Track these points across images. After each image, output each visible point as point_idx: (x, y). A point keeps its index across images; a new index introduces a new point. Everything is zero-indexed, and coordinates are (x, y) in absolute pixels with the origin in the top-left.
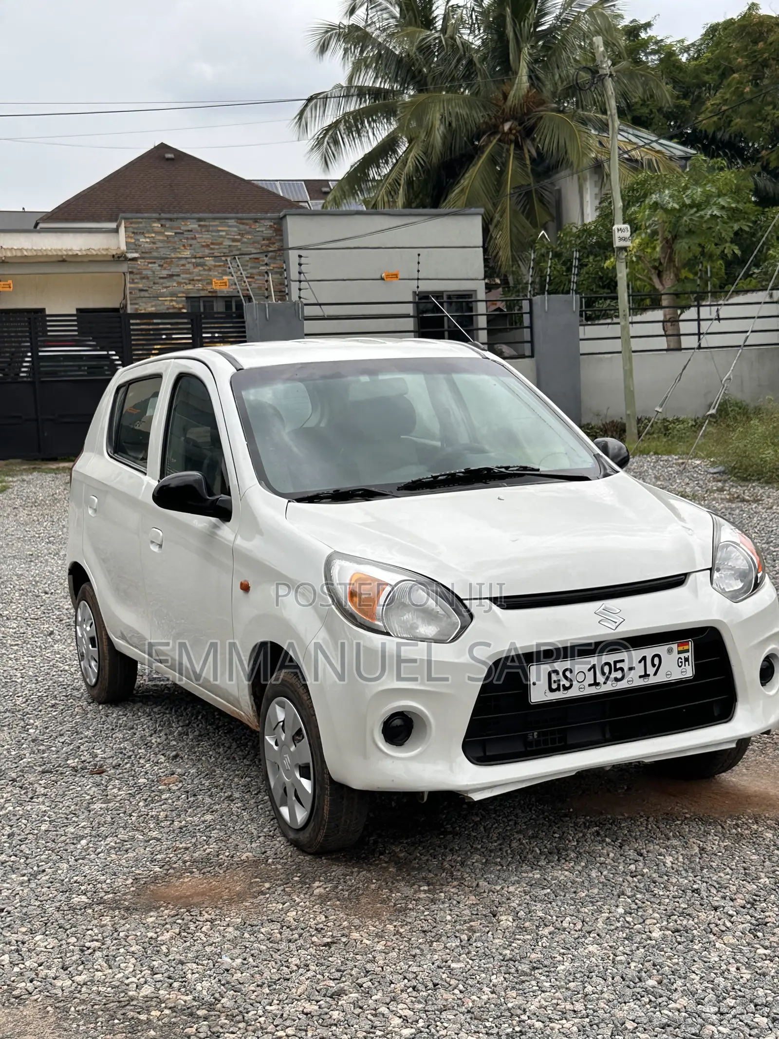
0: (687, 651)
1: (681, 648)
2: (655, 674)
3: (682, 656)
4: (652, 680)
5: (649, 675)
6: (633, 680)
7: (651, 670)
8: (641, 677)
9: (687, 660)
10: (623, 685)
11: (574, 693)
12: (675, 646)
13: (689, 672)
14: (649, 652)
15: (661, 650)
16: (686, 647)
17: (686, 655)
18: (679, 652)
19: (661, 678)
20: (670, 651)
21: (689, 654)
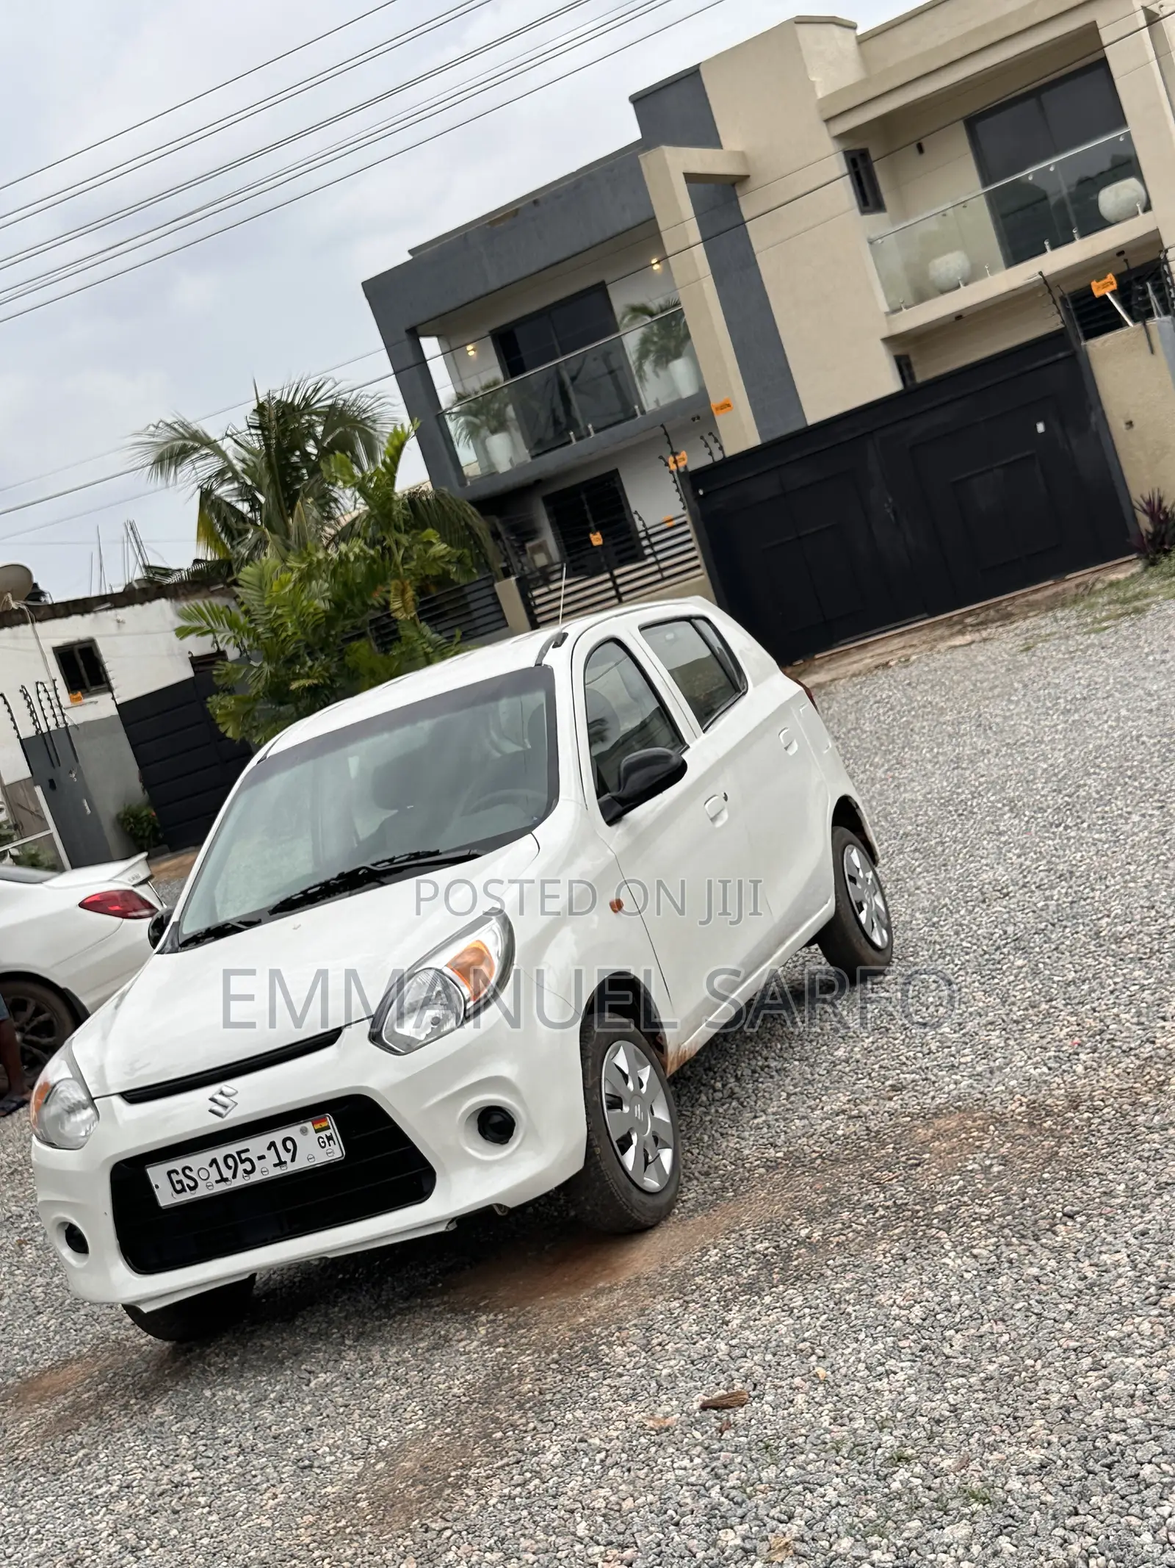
0: (328, 1128)
1: (318, 1126)
2: (293, 1160)
3: (322, 1134)
4: (291, 1168)
5: (285, 1162)
6: (267, 1170)
7: (286, 1157)
8: (275, 1165)
9: (330, 1138)
10: (256, 1177)
11: (202, 1192)
12: (309, 1125)
13: (336, 1152)
14: (277, 1136)
15: (292, 1131)
16: (324, 1125)
17: (328, 1133)
18: (317, 1131)
19: (301, 1163)
20: (304, 1131)
21: (331, 1131)
